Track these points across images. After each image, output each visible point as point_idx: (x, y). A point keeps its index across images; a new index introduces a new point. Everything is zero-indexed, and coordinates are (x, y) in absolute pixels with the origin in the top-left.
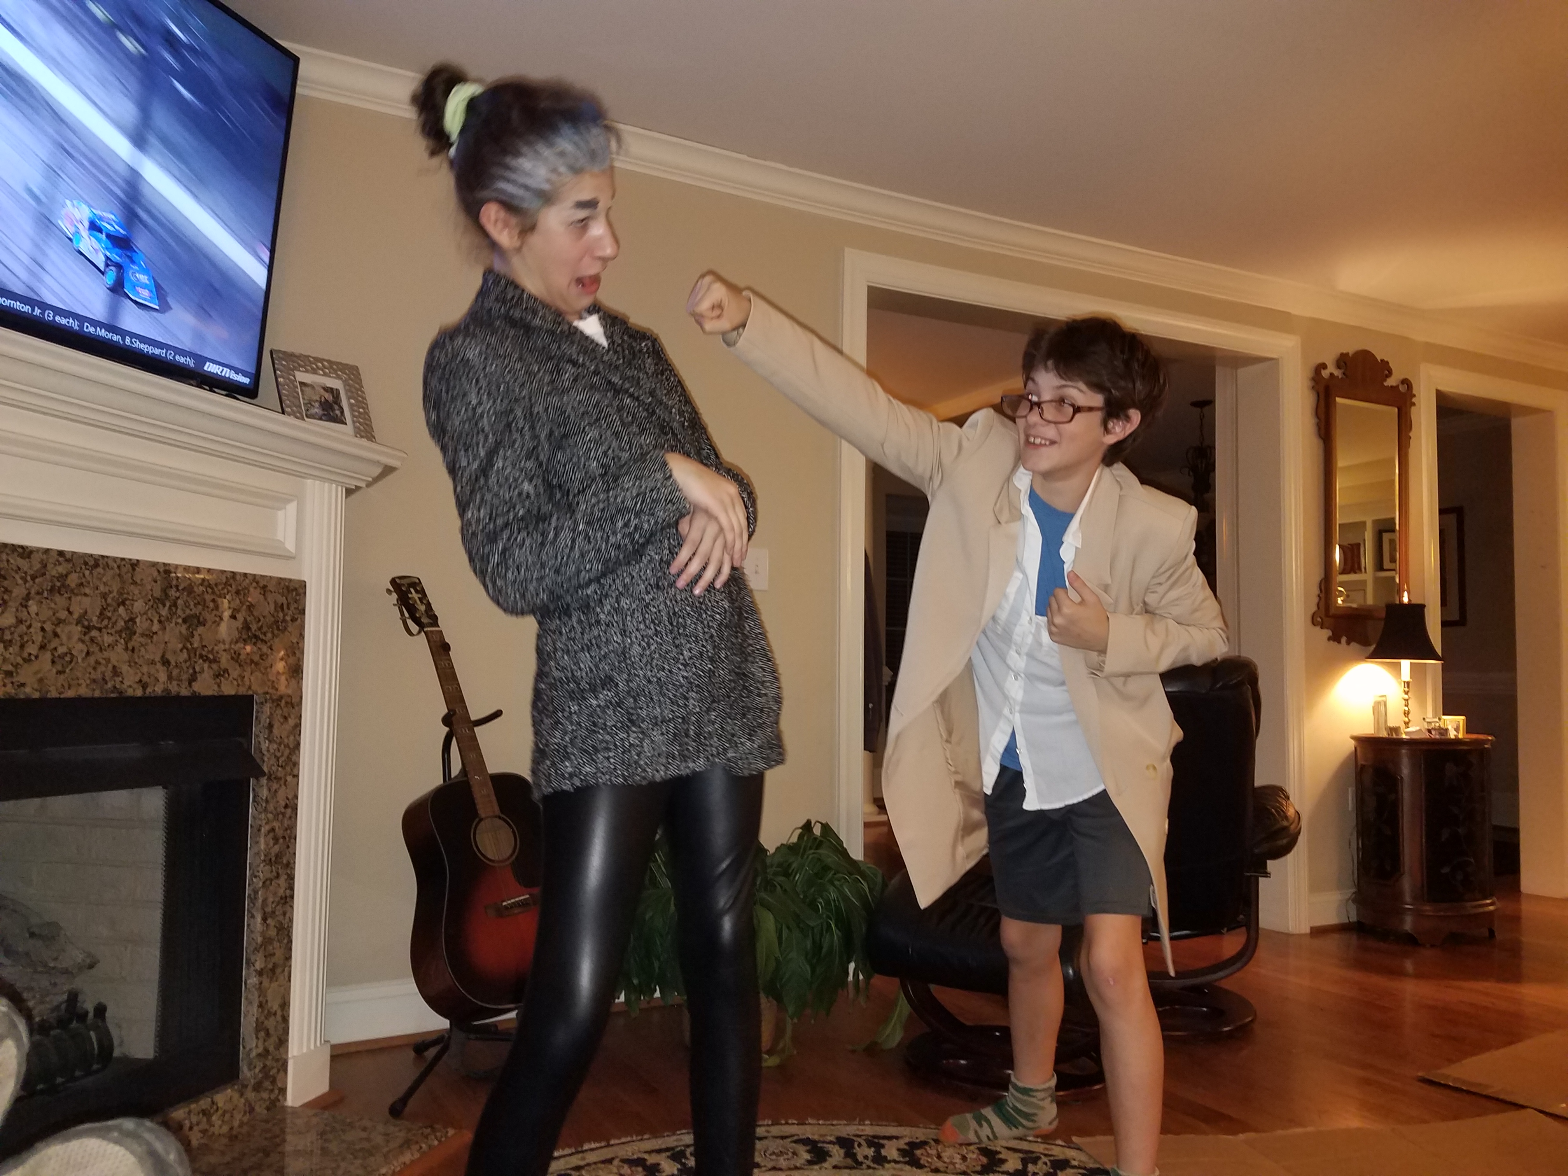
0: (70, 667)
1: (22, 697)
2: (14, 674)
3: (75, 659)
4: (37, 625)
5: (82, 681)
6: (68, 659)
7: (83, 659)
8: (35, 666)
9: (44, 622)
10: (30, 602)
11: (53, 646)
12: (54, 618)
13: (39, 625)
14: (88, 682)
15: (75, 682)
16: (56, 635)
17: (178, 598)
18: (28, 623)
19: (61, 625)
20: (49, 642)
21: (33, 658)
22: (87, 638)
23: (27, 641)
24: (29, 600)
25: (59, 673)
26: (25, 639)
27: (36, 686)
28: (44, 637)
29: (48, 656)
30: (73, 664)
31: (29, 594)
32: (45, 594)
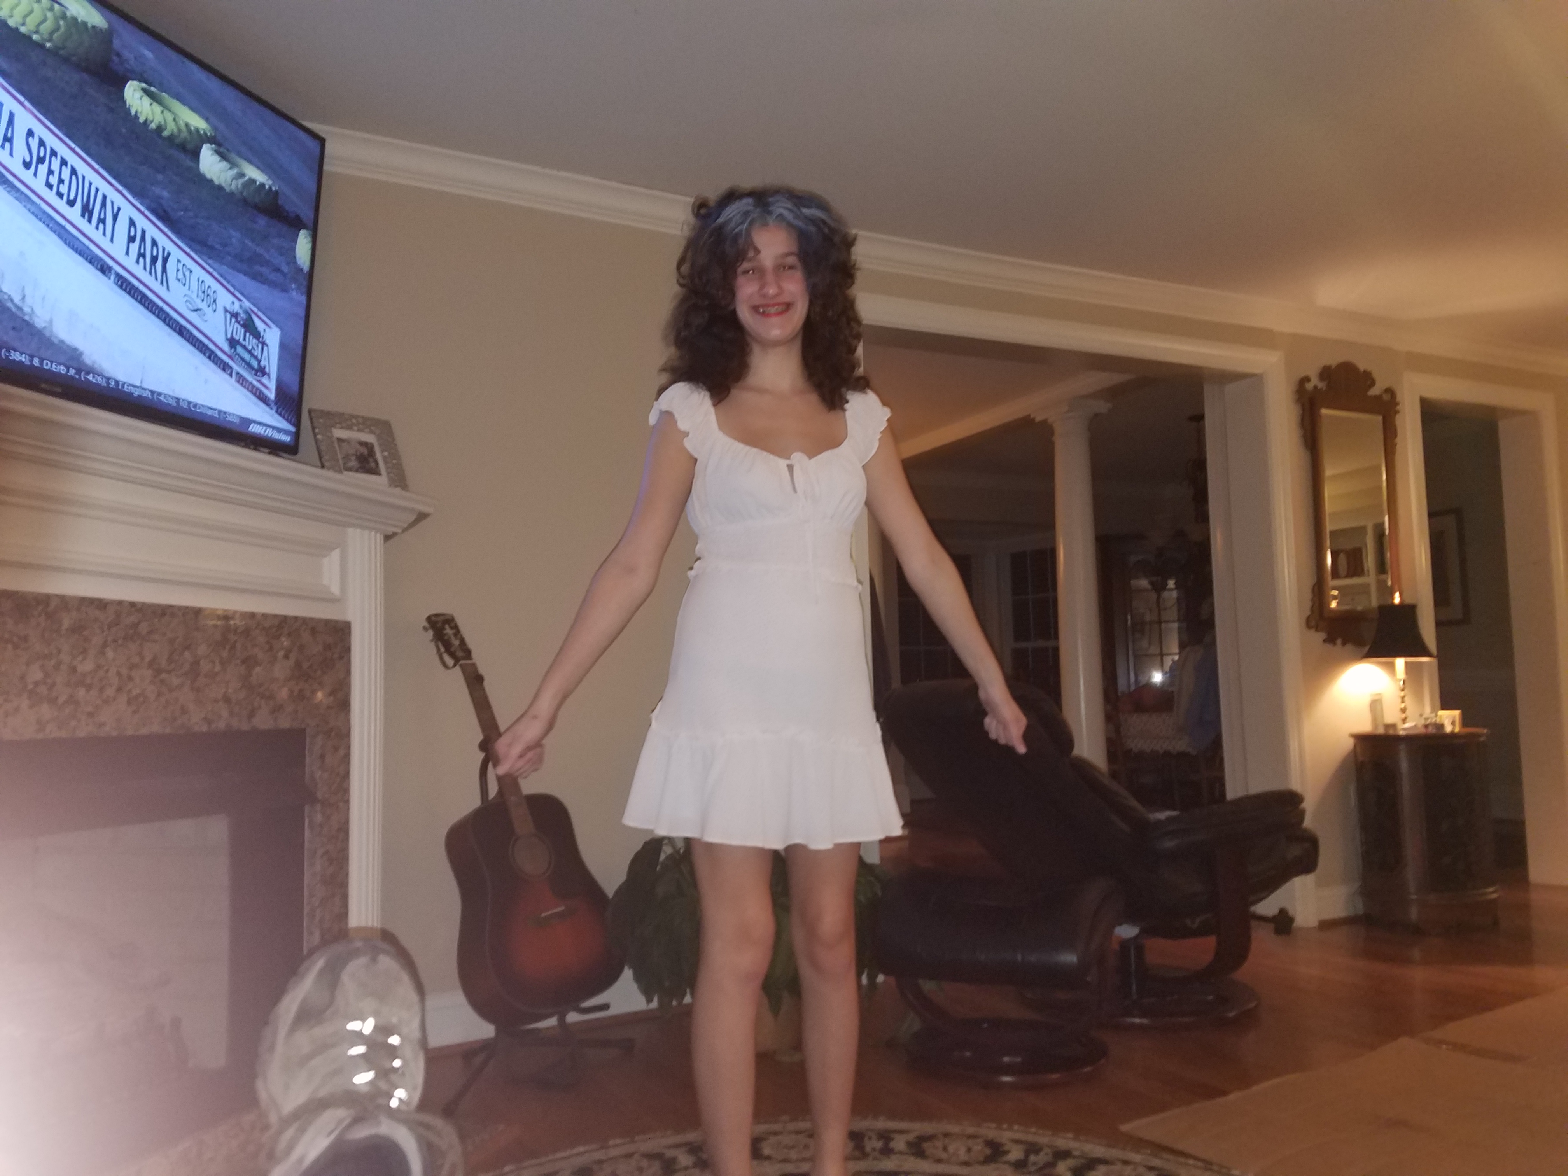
0: (143, 707)
3: (148, 701)
4: (113, 670)
5: (154, 720)
6: (141, 699)
7: (155, 700)
8: (113, 707)
9: (120, 667)
10: (107, 650)
11: (128, 687)
12: (128, 664)
13: (115, 670)
14: (160, 720)
15: (149, 721)
16: (130, 678)
17: (236, 642)
18: (105, 668)
19: (135, 669)
20: (125, 685)
21: (111, 700)
22: (157, 680)
23: (106, 685)
24: (107, 647)
25: (134, 712)
26: (104, 682)
27: (114, 725)
28: (120, 680)
29: (123, 698)
30: (146, 704)
31: (106, 642)
32: (120, 642)
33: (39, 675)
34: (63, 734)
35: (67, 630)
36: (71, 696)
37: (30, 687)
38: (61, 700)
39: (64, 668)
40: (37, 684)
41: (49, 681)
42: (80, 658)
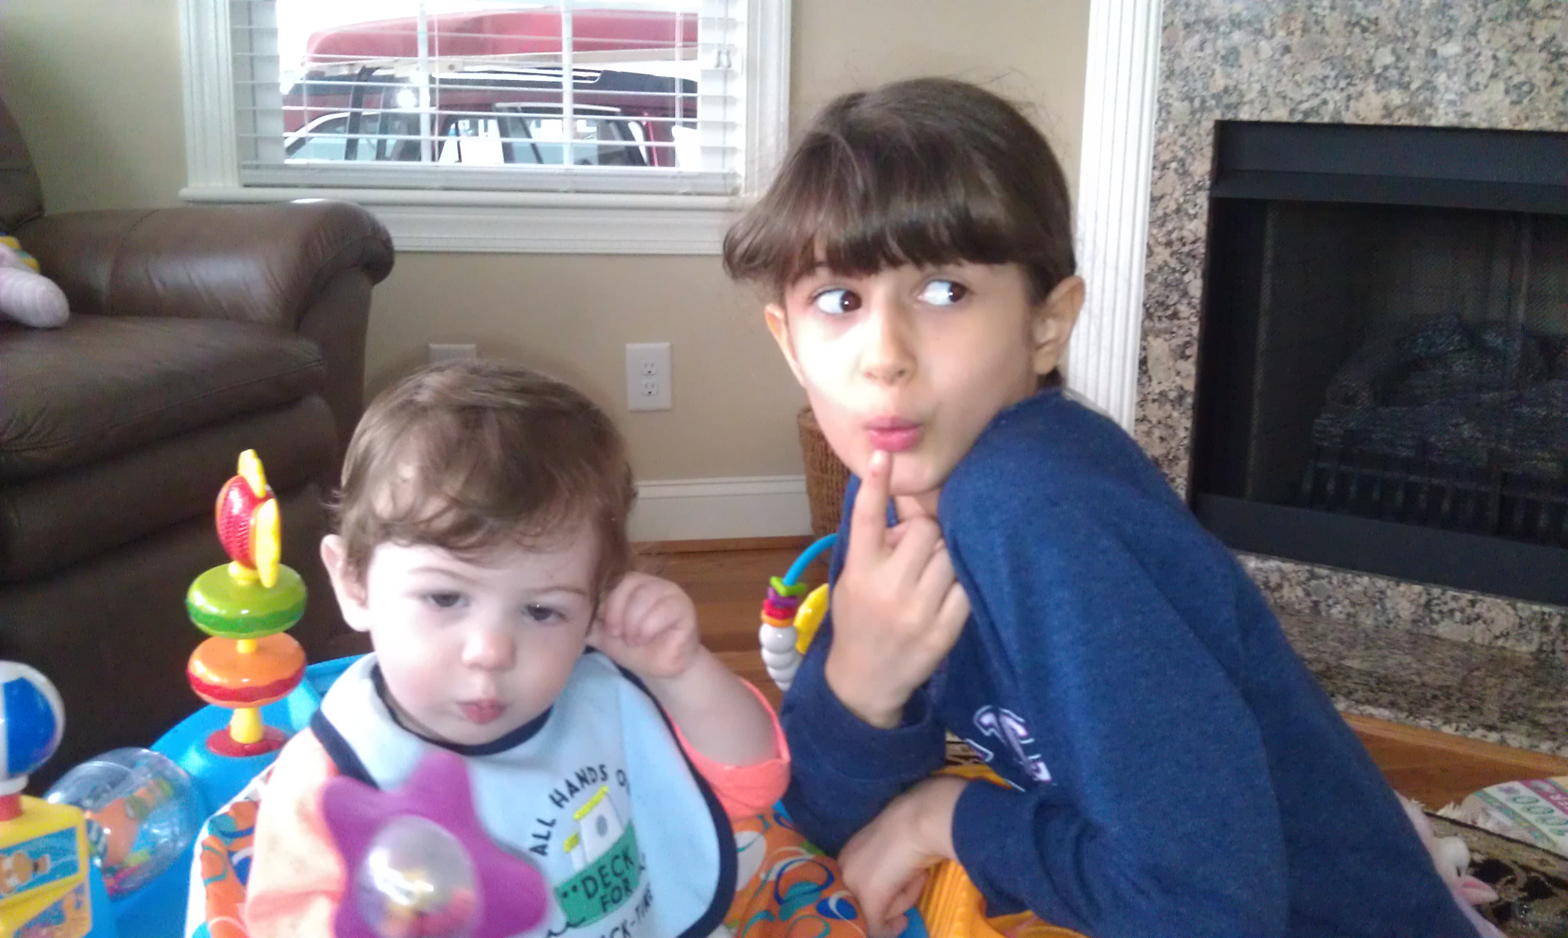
0: (1528, 98)
1: (1466, 126)
2: (1459, 104)
3: (1536, 90)
4: (1487, 53)
5: (1541, 114)
6: (1526, 88)
7: (1547, 90)
8: (1484, 96)
9: (1497, 50)
10: (1481, 30)
11: (1508, 73)
12: (1509, 46)
13: (1490, 53)
14: (1554, 114)
15: (1536, 114)
16: (1511, 63)
18: (1477, 51)
19: (1519, 52)
20: (1503, 70)
21: (1481, 87)
22: (1555, 65)
23: (1475, 70)
24: (1480, 27)
25: (1514, 103)
26: (1473, 67)
27: (1484, 116)
28: (1496, 65)
29: (1501, 86)
30: (1533, 94)
31: (1479, 20)
32: (1500, 21)
33: (1389, 59)
34: (1415, 122)
35: (1427, 10)
36: (1428, 82)
37: (1378, 71)
38: (1414, 86)
39: (1421, 51)
40: (1386, 68)
41: (1402, 65)
42: (1443, 40)
